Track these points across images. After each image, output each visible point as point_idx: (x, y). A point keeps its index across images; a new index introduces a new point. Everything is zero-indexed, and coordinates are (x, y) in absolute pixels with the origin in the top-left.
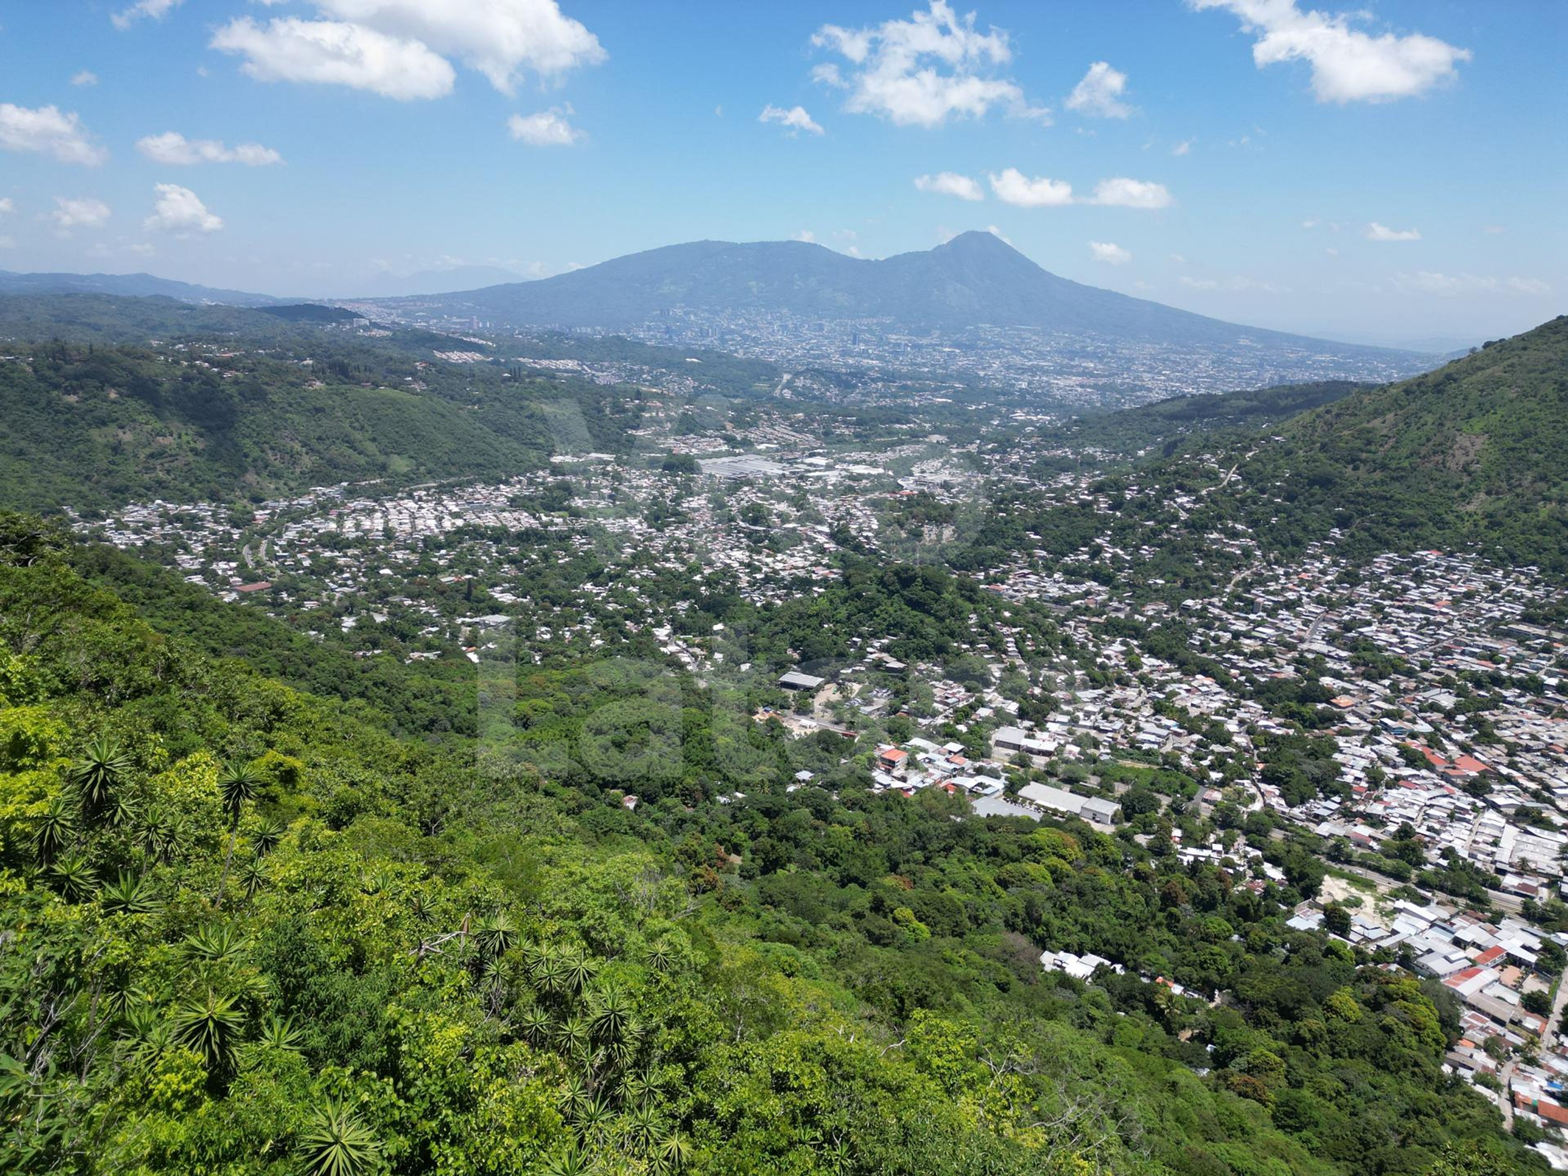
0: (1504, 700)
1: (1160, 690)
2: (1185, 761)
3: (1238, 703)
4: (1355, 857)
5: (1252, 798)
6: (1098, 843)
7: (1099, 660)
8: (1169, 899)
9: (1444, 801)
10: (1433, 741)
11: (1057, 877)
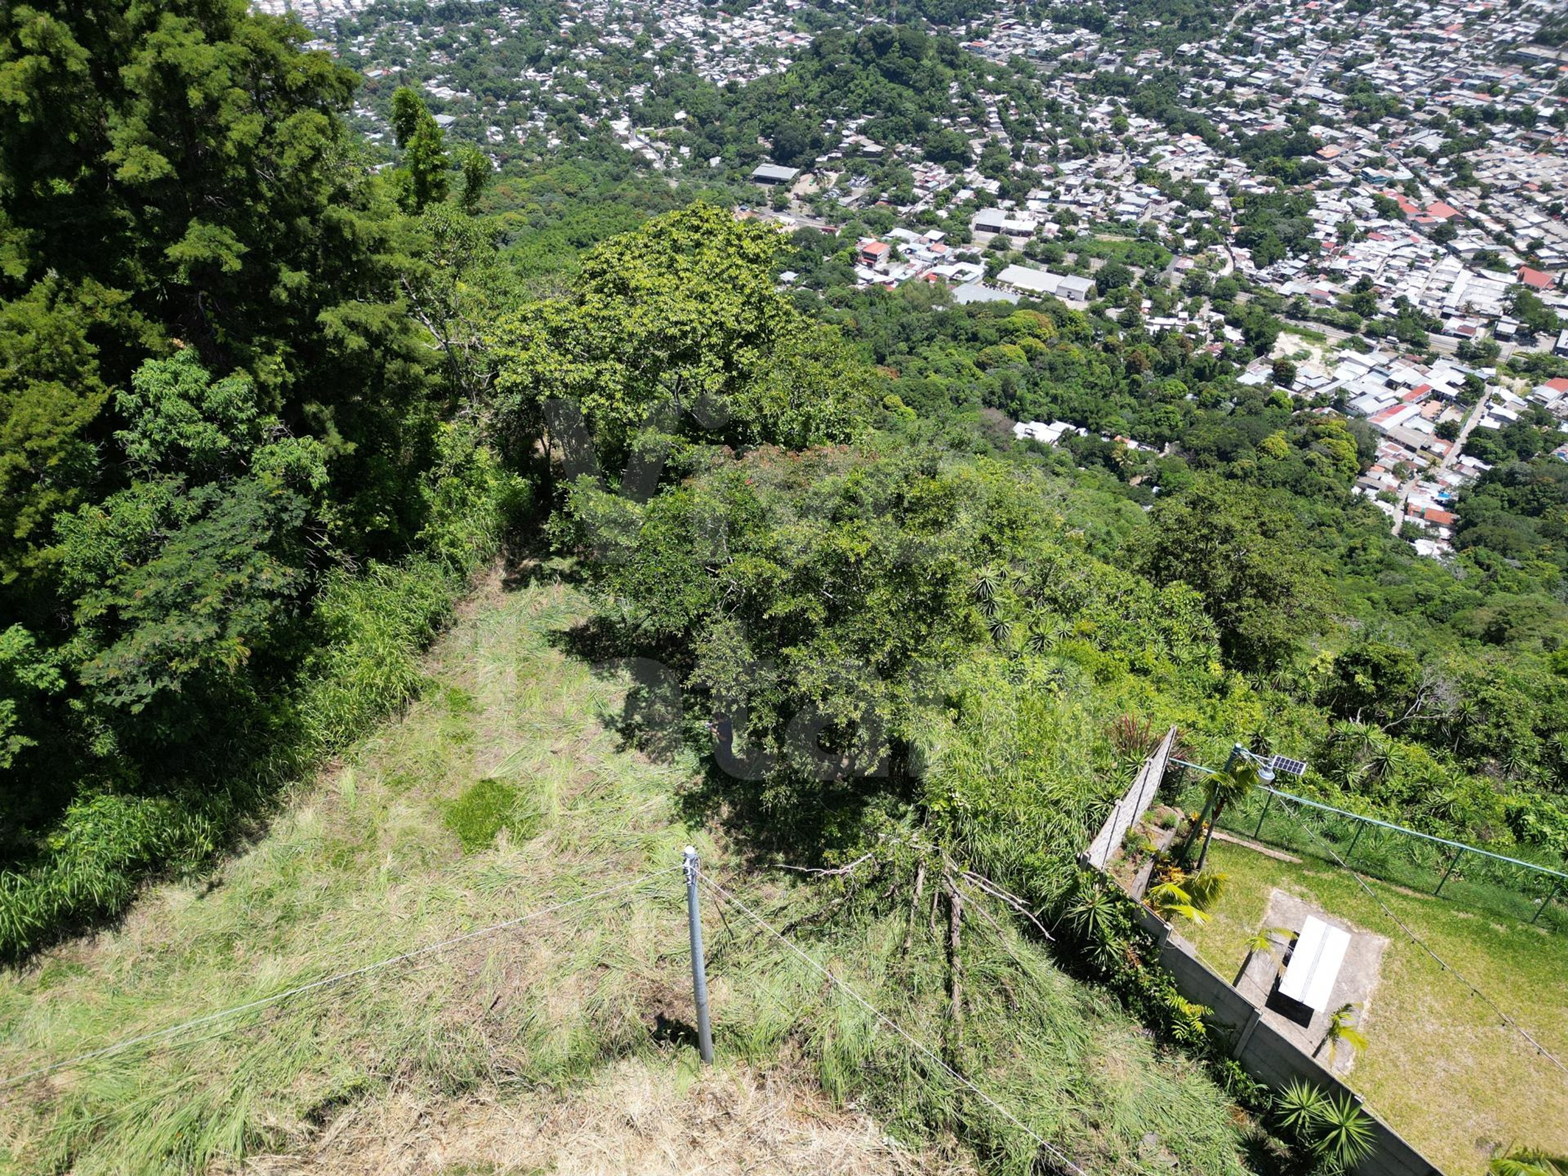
0: (1492, 136)
1: (1143, 154)
2: (1162, 231)
3: (1222, 162)
4: (1312, 313)
5: (1223, 263)
6: (1071, 320)
7: (1084, 125)
8: (1133, 367)
9: (1406, 252)
11: (1032, 355)
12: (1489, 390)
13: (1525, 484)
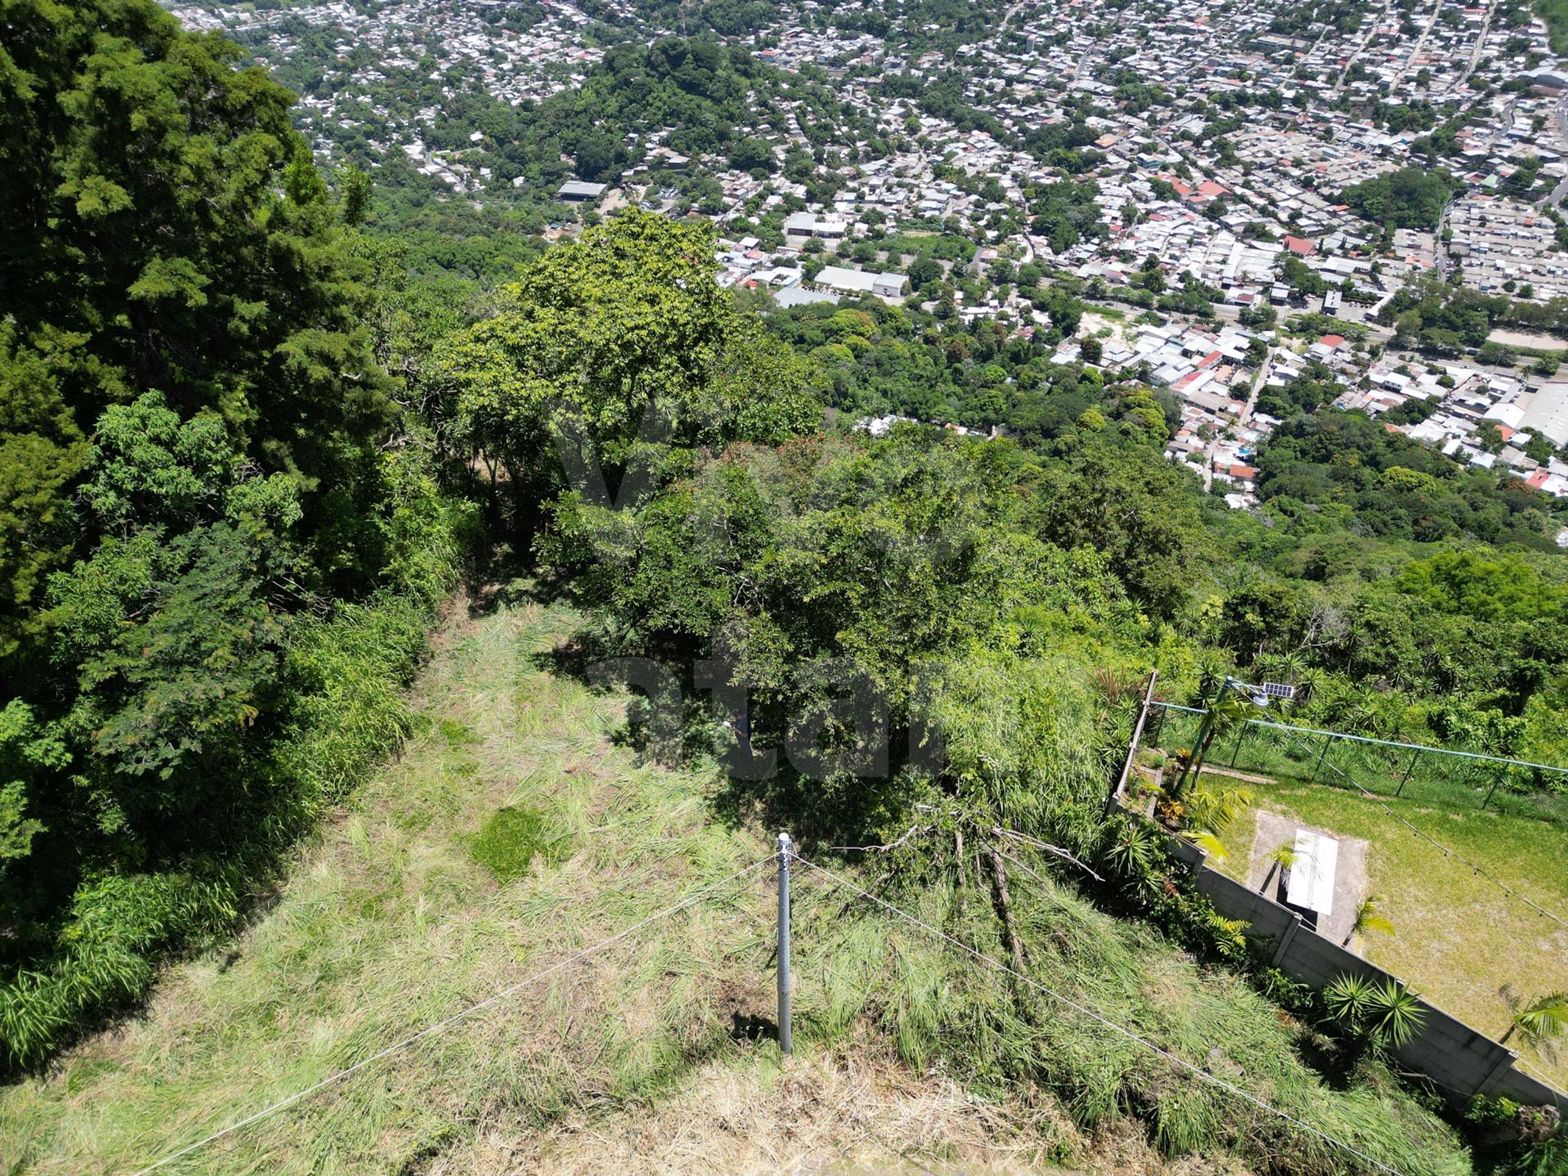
0: (1247, 118)
1: (938, 152)
2: (964, 224)
3: (1011, 156)
4: (1109, 293)
5: (1024, 251)
6: (891, 316)
7: (880, 127)
8: (954, 357)
9: (1185, 229)
10: (1182, 172)
11: (858, 353)
12: (1272, 351)
13: (1313, 434)
